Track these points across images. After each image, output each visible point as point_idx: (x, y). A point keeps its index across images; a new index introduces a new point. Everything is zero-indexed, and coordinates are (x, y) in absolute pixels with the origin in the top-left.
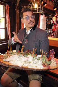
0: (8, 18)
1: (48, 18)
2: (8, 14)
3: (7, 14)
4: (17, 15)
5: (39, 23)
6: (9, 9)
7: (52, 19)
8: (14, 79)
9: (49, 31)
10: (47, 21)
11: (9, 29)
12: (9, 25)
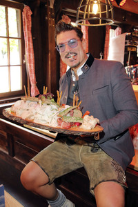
0: (29, 40)
1: (129, 36)
2: (28, 29)
3: (26, 31)
5: (107, 51)
6: (30, 17)
9: (132, 69)
10: (126, 43)
11: (30, 67)
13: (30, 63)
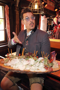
0: (8, 20)
1: (48, 19)
3: (6, 15)
4: (16, 16)
5: (40, 25)
6: (8, 10)
7: (53, 20)
8: (15, 82)
10: (47, 22)
11: (8, 31)
12: (9, 27)
13: (8, 29)
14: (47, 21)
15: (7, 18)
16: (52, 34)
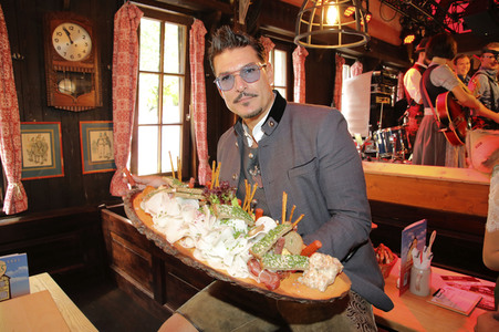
0: (198, 79)
1: (377, 76)
2: (198, 58)
3: (194, 62)
6: (203, 39)
7: (395, 82)
9: (388, 135)
10: (372, 89)
11: (199, 128)
12: (203, 110)
13: (199, 120)
14: (369, 85)
15: (198, 74)
16: (397, 140)
